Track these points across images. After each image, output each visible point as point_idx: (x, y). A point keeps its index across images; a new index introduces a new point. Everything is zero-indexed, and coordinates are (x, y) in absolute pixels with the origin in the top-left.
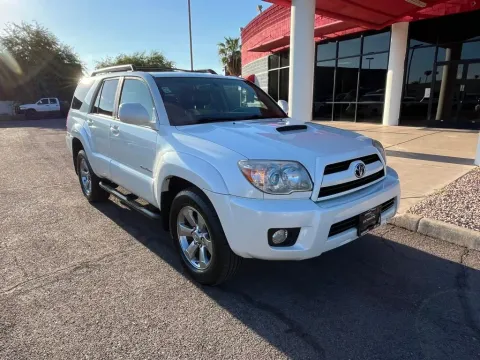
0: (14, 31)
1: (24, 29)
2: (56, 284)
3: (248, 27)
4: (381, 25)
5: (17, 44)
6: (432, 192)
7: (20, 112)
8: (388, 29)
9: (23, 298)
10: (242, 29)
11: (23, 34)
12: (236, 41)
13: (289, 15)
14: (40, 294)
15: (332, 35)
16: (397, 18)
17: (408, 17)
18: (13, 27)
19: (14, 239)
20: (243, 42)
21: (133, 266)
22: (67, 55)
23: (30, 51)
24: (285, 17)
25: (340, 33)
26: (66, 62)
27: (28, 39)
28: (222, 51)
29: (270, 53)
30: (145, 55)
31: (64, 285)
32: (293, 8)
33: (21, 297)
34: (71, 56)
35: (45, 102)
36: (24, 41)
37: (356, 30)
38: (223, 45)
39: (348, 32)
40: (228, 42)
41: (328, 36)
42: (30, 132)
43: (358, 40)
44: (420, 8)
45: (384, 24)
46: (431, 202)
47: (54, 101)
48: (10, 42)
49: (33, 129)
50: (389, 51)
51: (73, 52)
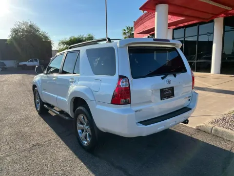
0: (19, 25)
1: (24, 24)
2: (23, 153)
3: (137, 21)
4: (208, 19)
5: (20, 32)
6: (226, 112)
7: (19, 66)
8: (212, 21)
9: (8, 158)
10: (134, 22)
11: (23, 27)
12: (132, 28)
13: (155, 17)
14: (15, 157)
15: (182, 25)
16: (217, 16)
17: (222, 15)
18: (19, 23)
19: (7, 131)
20: (135, 29)
21: (60, 146)
22: (44, 37)
23: (26, 35)
24: (152, 18)
25: (186, 24)
26: (43, 40)
27: (26, 29)
28: (124, 33)
29: (148, 35)
30: (84, 36)
31: (27, 153)
32: (156, 13)
33: (7, 158)
34: (46, 37)
35: (32, 61)
36: (23, 30)
37: (195, 22)
38: (125, 30)
39: (190, 23)
40: (128, 28)
41: (180, 25)
42: (23, 77)
43: (196, 27)
44: (229, 11)
45: (209, 18)
46: (224, 118)
47: (36, 61)
48: (17, 31)
49: (24, 75)
50: (213, 33)
51: (48, 35)
